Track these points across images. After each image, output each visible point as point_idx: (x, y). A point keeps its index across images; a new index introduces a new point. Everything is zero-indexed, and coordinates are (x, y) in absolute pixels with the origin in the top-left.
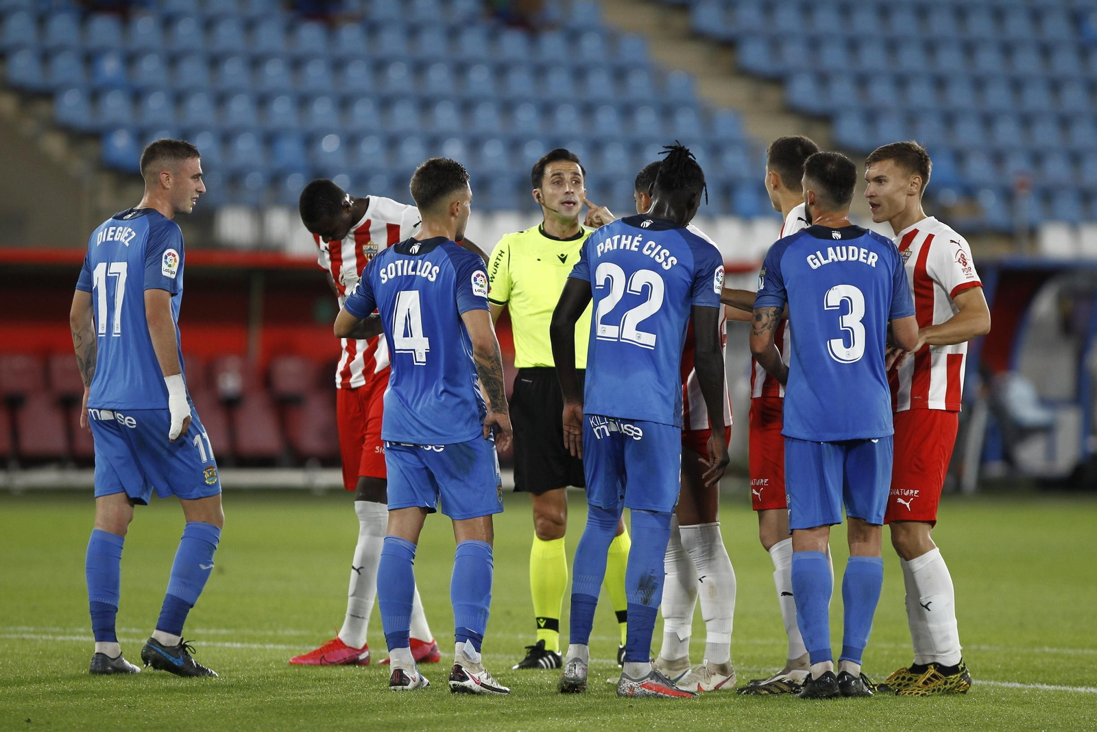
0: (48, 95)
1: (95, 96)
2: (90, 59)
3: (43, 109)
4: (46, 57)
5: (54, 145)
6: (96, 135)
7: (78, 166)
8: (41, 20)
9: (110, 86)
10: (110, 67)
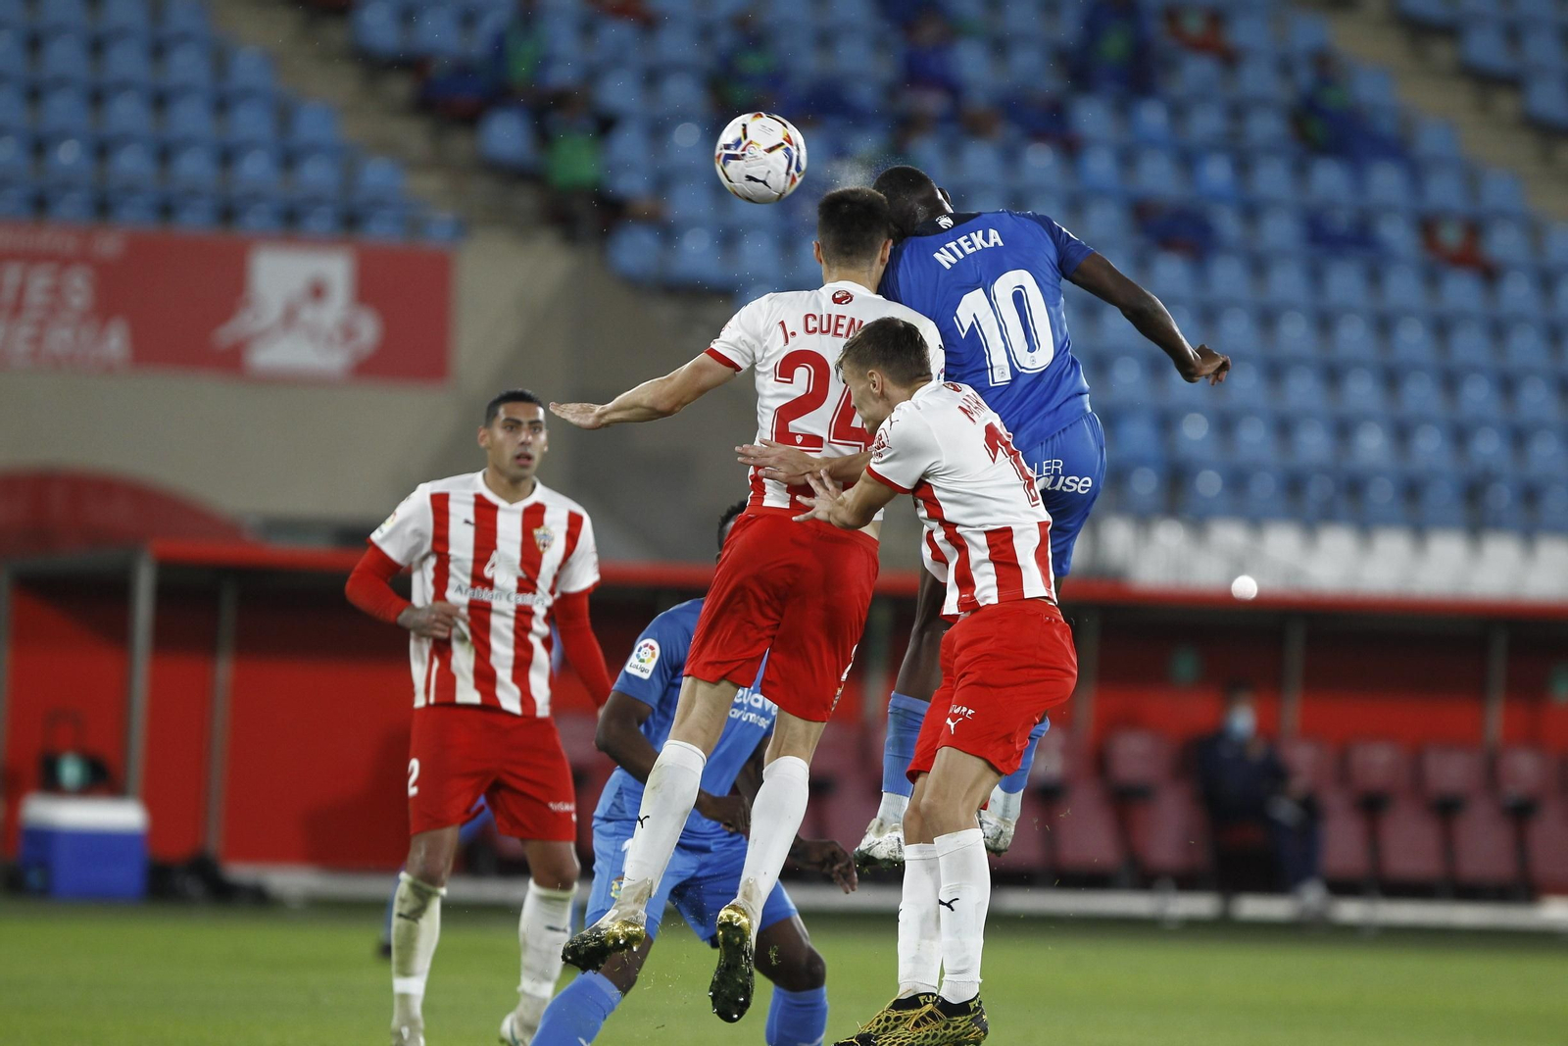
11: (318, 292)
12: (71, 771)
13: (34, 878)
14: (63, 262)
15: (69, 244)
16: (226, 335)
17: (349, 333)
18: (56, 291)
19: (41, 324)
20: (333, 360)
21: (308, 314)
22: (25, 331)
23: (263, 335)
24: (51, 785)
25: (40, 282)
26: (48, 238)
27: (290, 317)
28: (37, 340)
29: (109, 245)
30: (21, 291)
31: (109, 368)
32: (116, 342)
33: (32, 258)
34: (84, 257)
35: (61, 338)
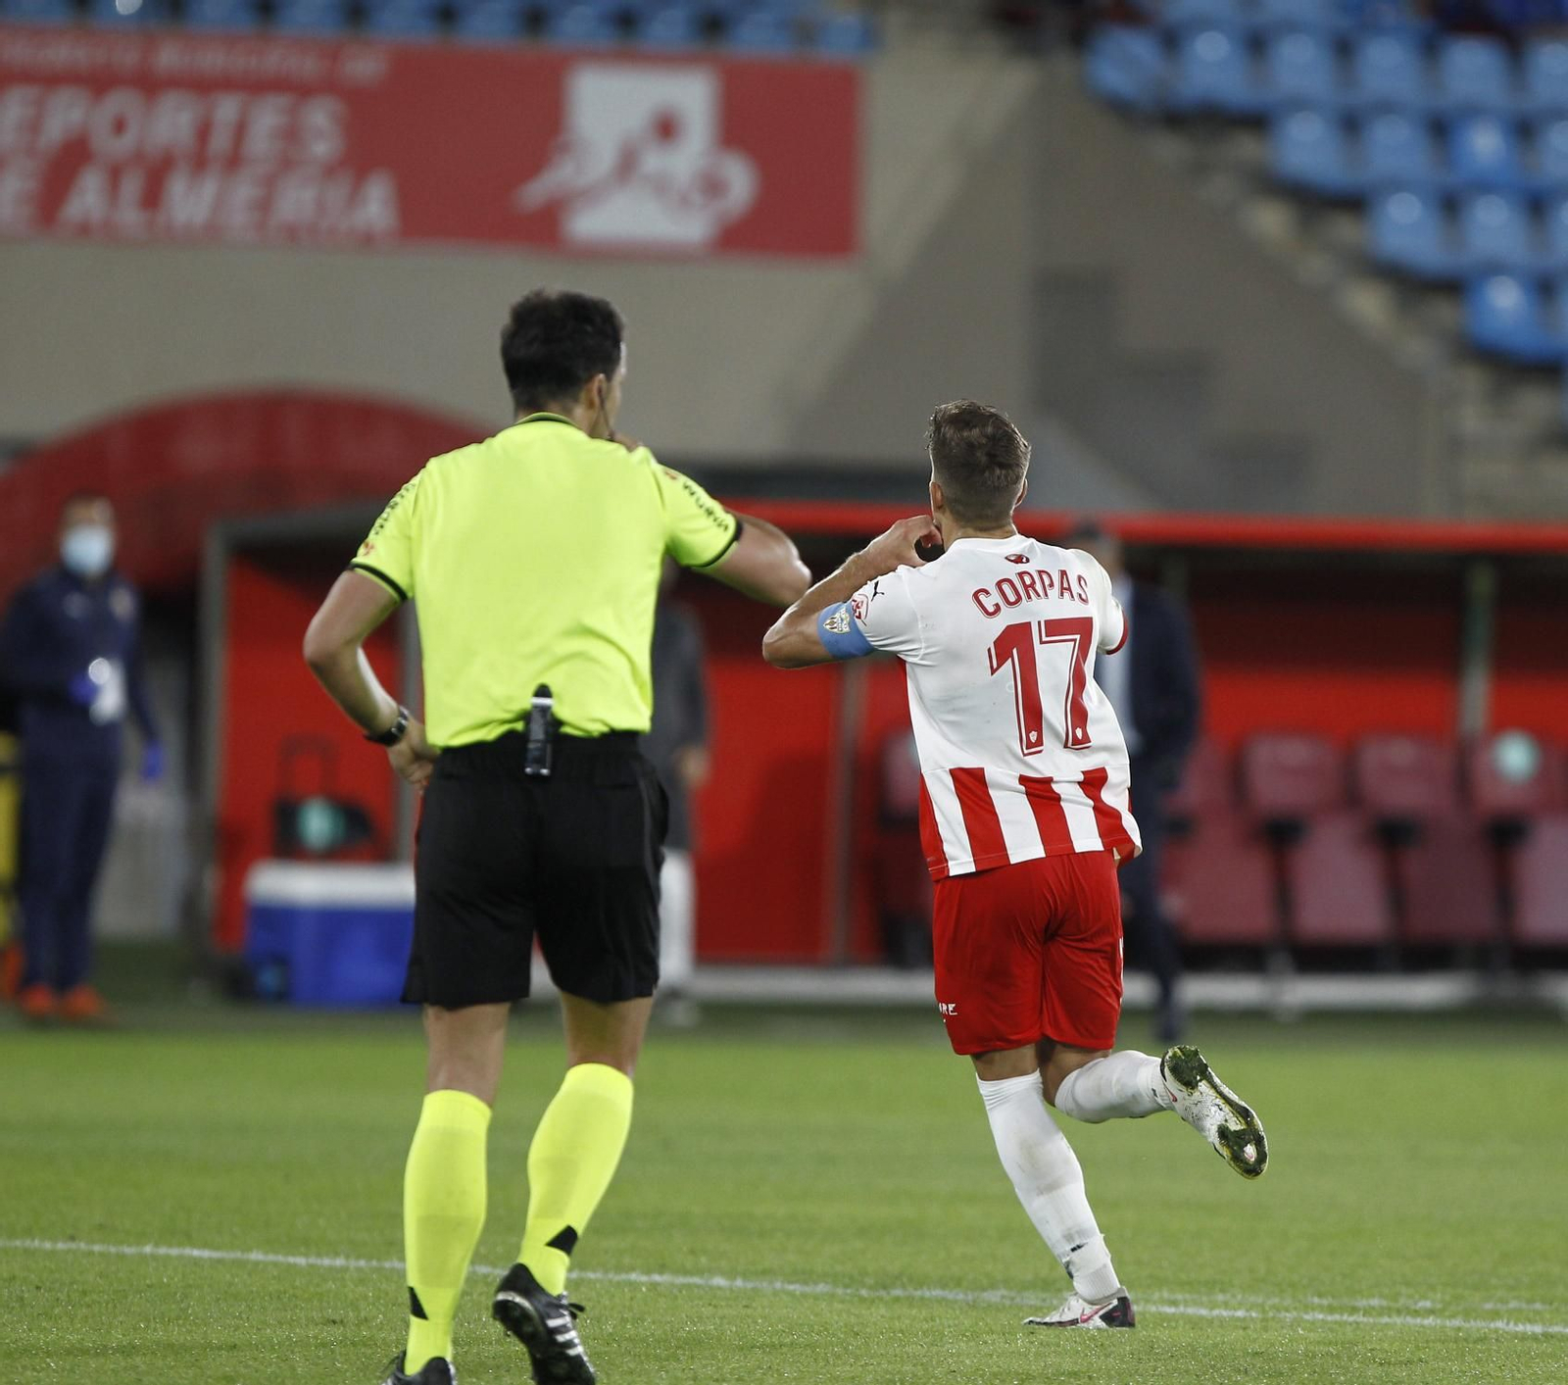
0: (1354, 203)
1: (1450, 205)
2: (1441, 129)
3: (1345, 230)
4: (1351, 124)
5: (1368, 304)
6: (1453, 286)
7: (1418, 349)
8: (1344, 49)
9: (1485, 186)
10: (1485, 144)
11: (666, 128)
12: (317, 823)
13: (269, 978)
14: (301, 90)
15: (308, 66)
16: (535, 192)
17: (713, 187)
18: (291, 134)
19: (270, 184)
20: (692, 228)
21: (653, 161)
22: (244, 191)
23: (590, 195)
24: (289, 848)
25: (267, 118)
26: (275, 59)
27: (627, 165)
28: (264, 206)
29: (365, 66)
30: (240, 130)
31: (367, 240)
32: (376, 205)
33: (256, 86)
34: (329, 86)
35: (297, 200)
